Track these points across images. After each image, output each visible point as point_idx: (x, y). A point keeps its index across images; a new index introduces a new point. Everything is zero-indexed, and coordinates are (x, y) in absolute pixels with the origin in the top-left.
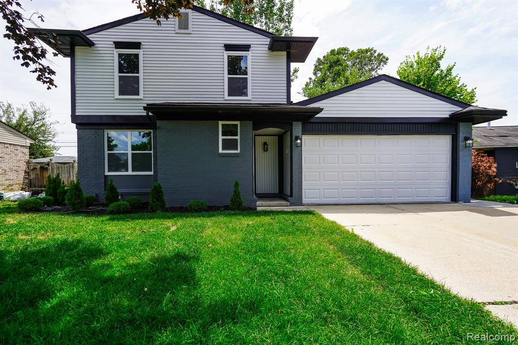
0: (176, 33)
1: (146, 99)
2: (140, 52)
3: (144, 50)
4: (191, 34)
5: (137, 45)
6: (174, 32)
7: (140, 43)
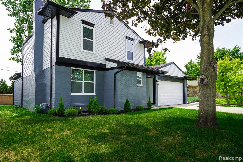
0: (109, 25)
1: (96, 54)
2: (94, 29)
3: (96, 28)
4: (114, 27)
5: (92, 25)
6: (107, 24)
7: (94, 25)
